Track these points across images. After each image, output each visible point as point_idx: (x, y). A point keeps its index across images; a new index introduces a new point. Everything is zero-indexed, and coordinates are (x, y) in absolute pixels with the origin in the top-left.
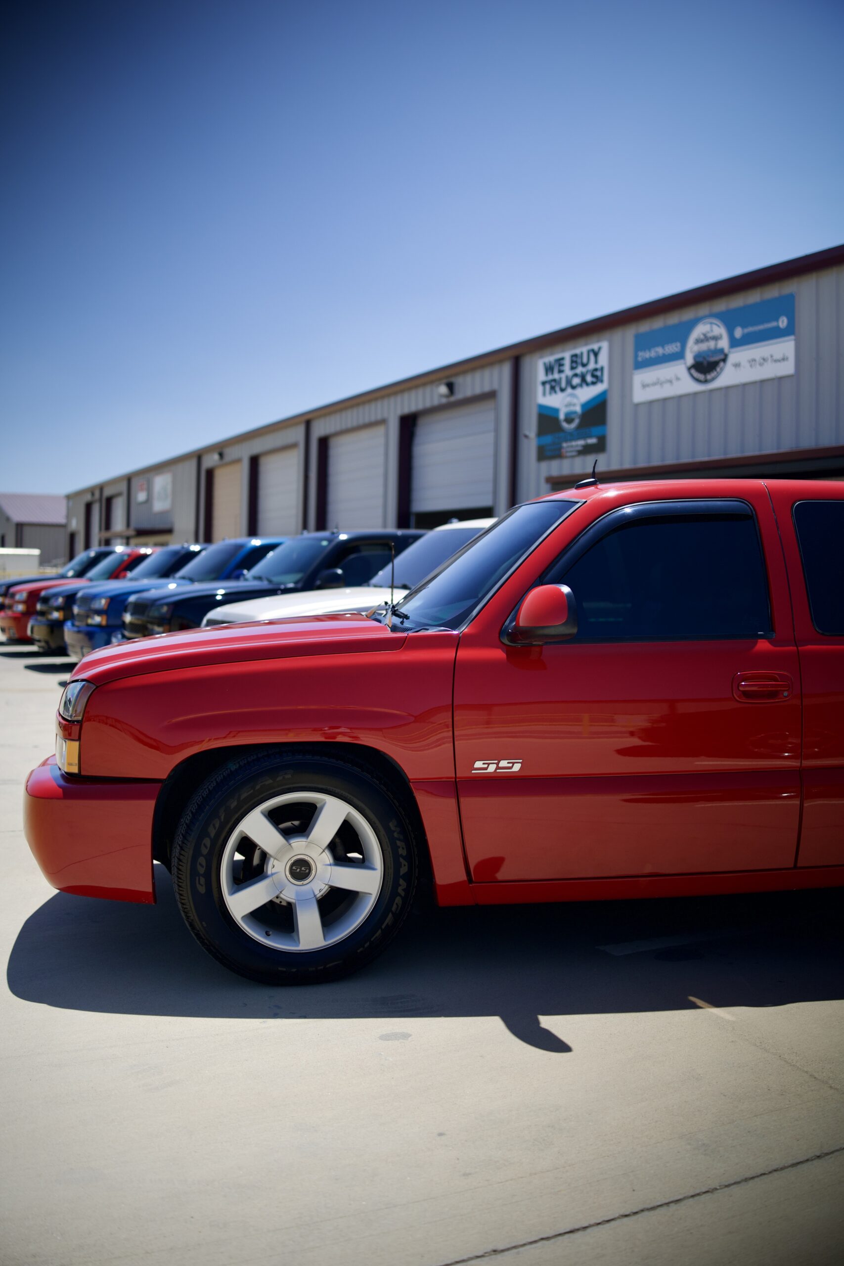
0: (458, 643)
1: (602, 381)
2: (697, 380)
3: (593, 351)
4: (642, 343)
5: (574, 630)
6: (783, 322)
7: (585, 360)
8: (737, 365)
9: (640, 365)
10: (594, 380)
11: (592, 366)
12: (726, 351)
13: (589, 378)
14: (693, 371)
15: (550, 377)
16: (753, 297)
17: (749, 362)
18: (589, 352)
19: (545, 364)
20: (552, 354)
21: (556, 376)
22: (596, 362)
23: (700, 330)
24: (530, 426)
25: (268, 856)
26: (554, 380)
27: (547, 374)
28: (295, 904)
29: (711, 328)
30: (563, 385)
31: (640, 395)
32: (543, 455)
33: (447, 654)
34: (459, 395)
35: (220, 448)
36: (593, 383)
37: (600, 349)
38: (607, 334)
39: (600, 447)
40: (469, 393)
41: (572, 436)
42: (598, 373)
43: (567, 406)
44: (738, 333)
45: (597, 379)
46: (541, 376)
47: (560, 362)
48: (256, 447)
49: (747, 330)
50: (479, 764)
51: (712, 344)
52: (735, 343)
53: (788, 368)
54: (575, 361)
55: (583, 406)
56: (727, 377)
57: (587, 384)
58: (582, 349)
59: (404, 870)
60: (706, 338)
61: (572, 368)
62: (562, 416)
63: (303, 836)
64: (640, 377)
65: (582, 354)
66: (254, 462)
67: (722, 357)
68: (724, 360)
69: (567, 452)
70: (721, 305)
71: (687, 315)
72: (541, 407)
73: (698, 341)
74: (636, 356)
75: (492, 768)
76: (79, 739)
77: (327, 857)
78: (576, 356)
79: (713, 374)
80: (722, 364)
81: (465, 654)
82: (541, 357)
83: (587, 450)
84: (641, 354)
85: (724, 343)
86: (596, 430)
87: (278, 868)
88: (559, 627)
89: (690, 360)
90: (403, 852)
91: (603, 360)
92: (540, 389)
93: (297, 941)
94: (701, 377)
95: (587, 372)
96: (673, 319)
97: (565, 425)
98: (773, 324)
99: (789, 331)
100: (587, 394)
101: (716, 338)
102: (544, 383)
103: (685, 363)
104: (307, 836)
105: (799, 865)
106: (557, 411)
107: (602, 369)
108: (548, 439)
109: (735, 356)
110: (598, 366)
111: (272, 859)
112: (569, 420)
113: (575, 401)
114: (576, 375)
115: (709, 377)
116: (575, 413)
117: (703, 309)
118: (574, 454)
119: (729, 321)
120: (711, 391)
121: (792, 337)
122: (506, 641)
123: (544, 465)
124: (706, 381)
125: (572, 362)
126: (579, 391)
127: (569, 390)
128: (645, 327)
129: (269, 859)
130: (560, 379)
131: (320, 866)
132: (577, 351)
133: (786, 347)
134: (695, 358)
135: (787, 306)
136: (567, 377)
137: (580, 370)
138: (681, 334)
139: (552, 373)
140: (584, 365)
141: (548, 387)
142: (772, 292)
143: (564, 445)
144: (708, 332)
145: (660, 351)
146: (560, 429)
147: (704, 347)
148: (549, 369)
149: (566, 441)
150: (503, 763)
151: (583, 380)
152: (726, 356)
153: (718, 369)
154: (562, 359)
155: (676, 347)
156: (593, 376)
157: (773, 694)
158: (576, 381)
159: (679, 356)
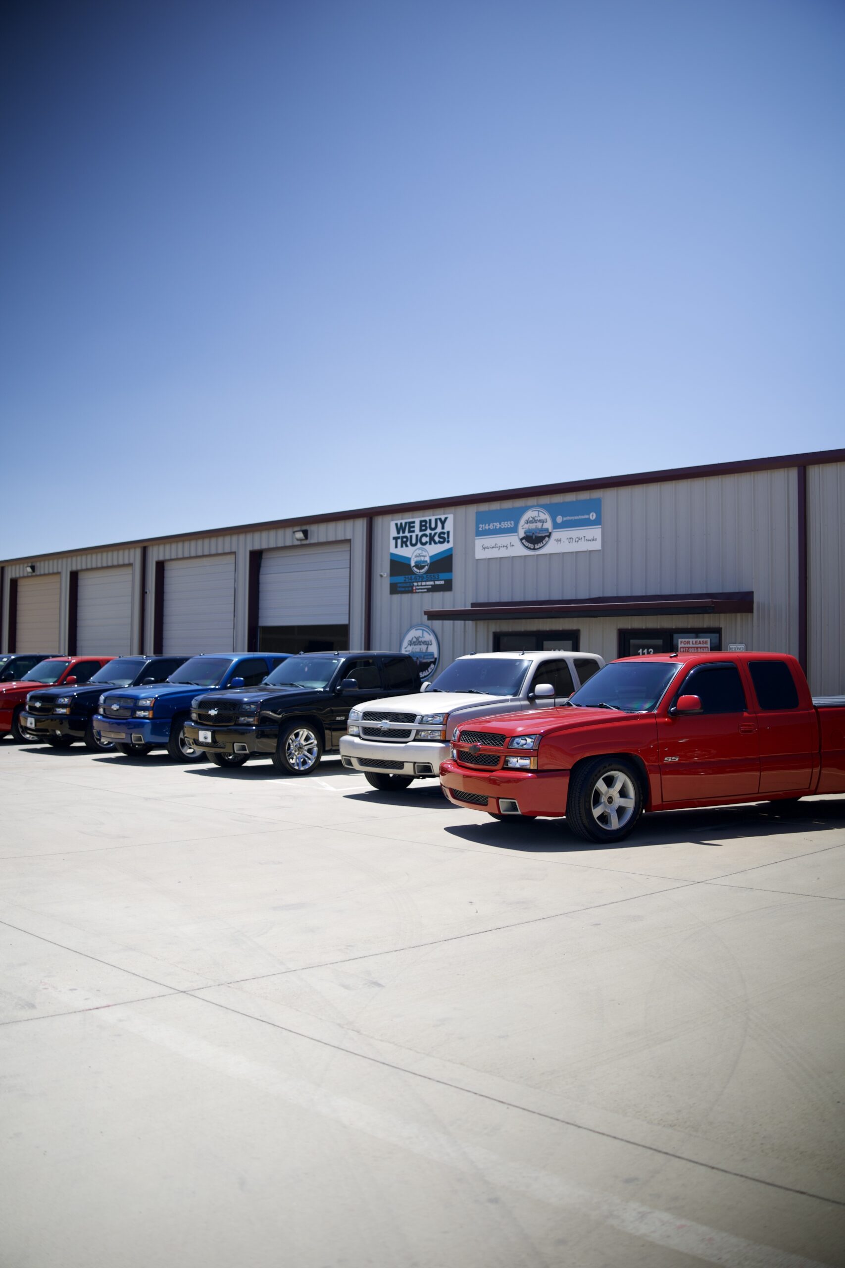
0: (654, 716)
1: (448, 542)
2: (527, 547)
3: (440, 519)
4: (481, 518)
5: (702, 711)
6: (593, 516)
7: (433, 526)
8: (559, 541)
9: (480, 533)
10: (442, 540)
11: (439, 530)
12: (550, 531)
13: (437, 539)
14: (524, 541)
15: (401, 535)
16: (570, 497)
17: (567, 539)
18: (436, 520)
19: (396, 524)
20: (402, 519)
21: (407, 534)
22: (443, 528)
23: (529, 514)
24: (383, 569)
25: (601, 795)
26: (406, 537)
27: (398, 533)
28: (610, 814)
29: (539, 513)
30: (414, 541)
31: (480, 554)
32: (395, 589)
33: (653, 721)
34: (313, 539)
35: (33, 562)
36: (440, 542)
37: (446, 519)
38: (452, 509)
39: (448, 586)
40: (322, 539)
41: (421, 578)
42: (446, 536)
43: (416, 556)
44: (559, 519)
45: (444, 538)
46: (394, 533)
47: (411, 525)
48: (77, 564)
49: (565, 519)
50: (666, 759)
51: (539, 525)
52: (556, 526)
53: (597, 546)
54: (424, 525)
55: (431, 557)
56: (550, 547)
57: (435, 543)
58: (431, 516)
59: (642, 798)
60: (534, 521)
61: (421, 530)
62: (413, 564)
63: (611, 788)
64: (480, 542)
65: (430, 520)
66: (74, 577)
67: (548, 534)
68: (549, 536)
69: (416, 589)
70: (545, 500)
71: (519, 503)
72: (392, 555)
73: (527, 522)
74: (477, 527)
75: (670, 760)
76: (537, 756)
77: (618, 795)
78: (425, 521)
79: (540, 545)
80: (547, 539)
81: (659, 720)
82: (392, 520)
83: (435, 589)
84: (481, 525)
85: (549, 525)
86: (445, 576)
87: (604, 799)
88: (698, 710)
89: (522, 534)
90: (641, 792)
91: (449, 526)
92: (393, 542)
93: (611, 827)
94: (531, 546)
95: (435, 534)
96: (508, 505)
97: (415, 569)
98: (587, 517)
99: (597, 522)
100: (435, 549)
101: (543, 521)
102: (396, 539)
103: (518, 535)
104: (613, 787)
105: (760, 791)
106: (409, 559)
107: (448, 532)
108: (400, 579)
109: (556, 535)
110: (445, 531)
111: (603, 796)
112: (419, 566)
113: (424, 553)
114: (426, 535)
115: (537, 546)
116: (426, 561)
117: (531, 501)
118: (426, 590)
119: (553, 511)
120: (538, 555)
121: (600, 526)
122: (670, 715)
123: (396, 597)
124: (534, 549)
125: (421, 526)
126: (427, 547)
127: (419, 545)
128: (484, 507)
129: (602, 796)
130: (411, 536)
131: (616, 798)
132: (427, 519)
133: (596, 532)
134: (525, 533)
135: (596, 506)
136: (417, 536)
137: (428, 532)
138: (516, 516)
139: (404, 532)
140: (432, 529)
141: (399, 541)
142: (584, 496)
143: (415, 584)
144: (535, 516)
145: (498, 525)
146: (413, 573)
147: (533, 526)
148: (400, 528)
149: (417, 582)
150: (673, 758)
151: (432, 539)
152: (550, 533)
153: (544, 542)
154: (414, 522)
155: (511, 524)
156: (440, 537)
157: (750, 731)
158: (424, 539)
159: (514, 530)
